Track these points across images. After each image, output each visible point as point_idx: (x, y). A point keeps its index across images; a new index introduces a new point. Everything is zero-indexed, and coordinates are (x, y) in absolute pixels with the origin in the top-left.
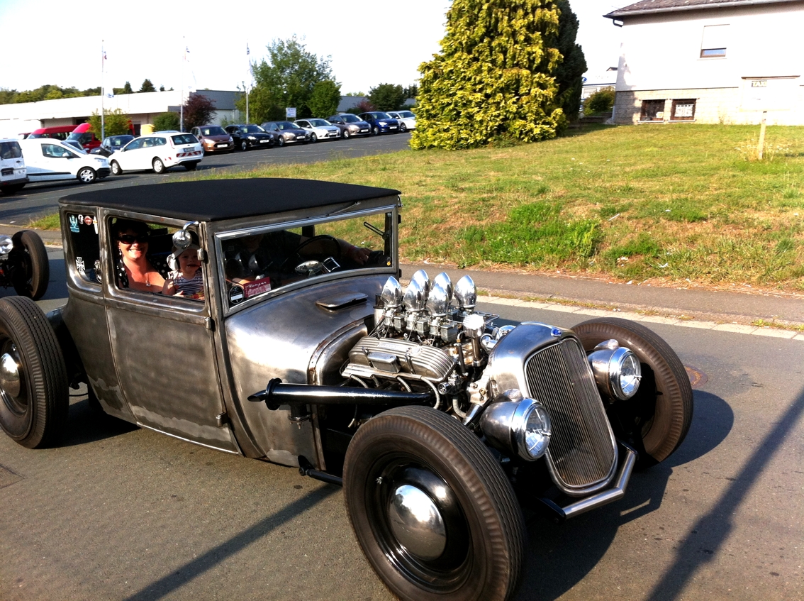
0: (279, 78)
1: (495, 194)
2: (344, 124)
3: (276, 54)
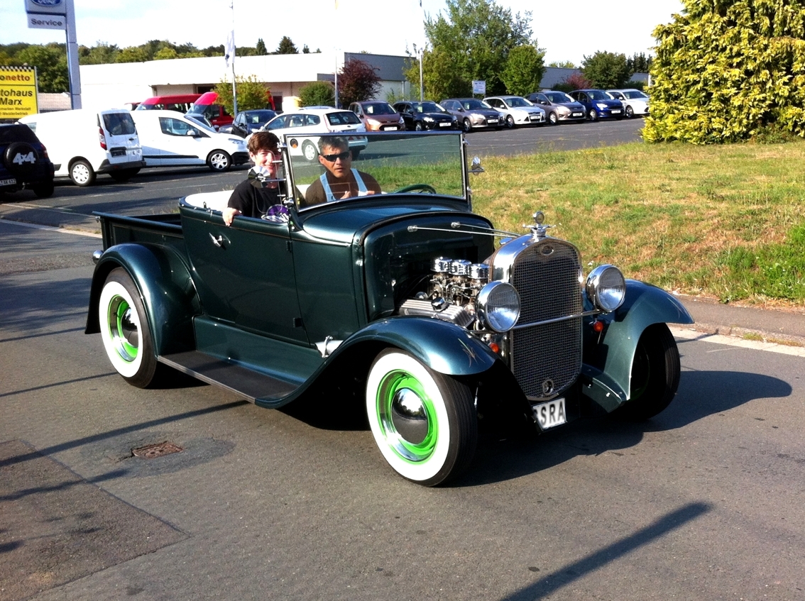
0: (462, 40)
2: (550, 104)
3: (457, 9)
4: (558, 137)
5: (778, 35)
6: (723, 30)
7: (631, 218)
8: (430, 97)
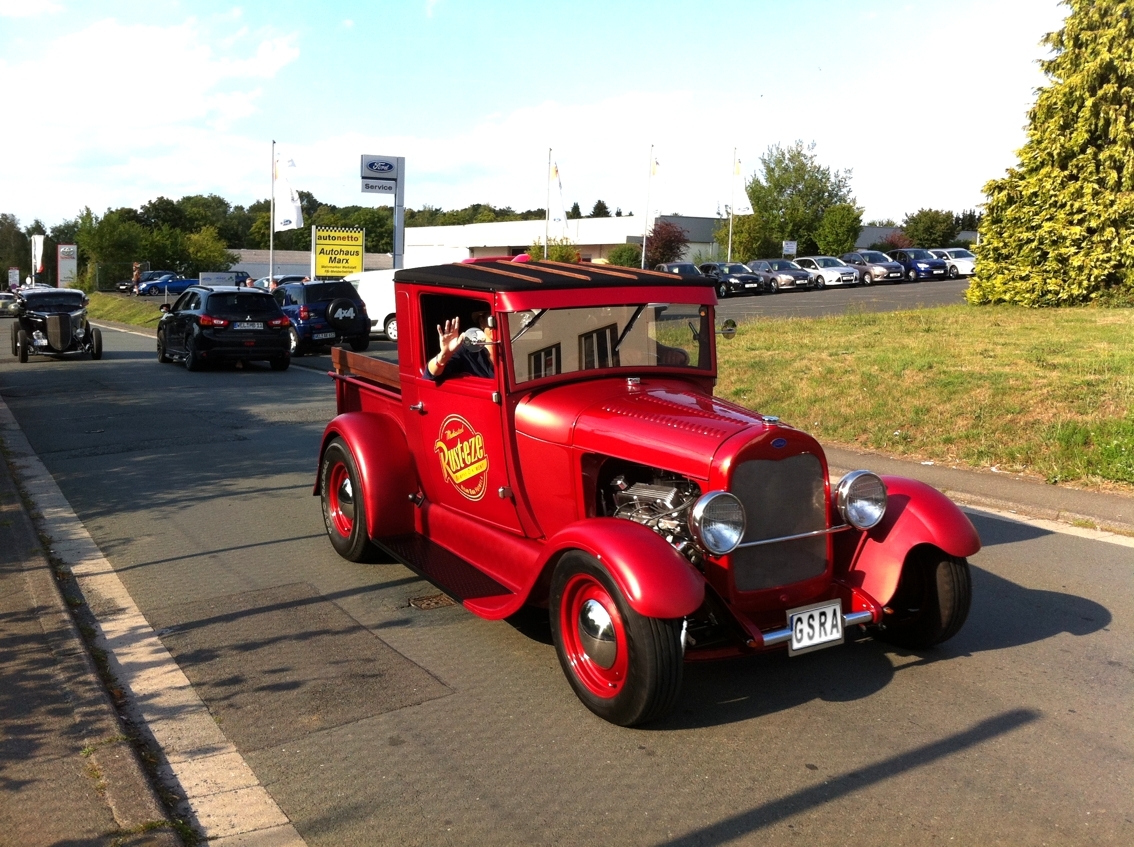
0: (775, 201)
1: (1107, 376)
2: (865, 264)
3: (773, 169)
4: (871, 298)
5: (1127, 190)
6: (1063, 185)
7: (946, 385)
8: (738, 259)
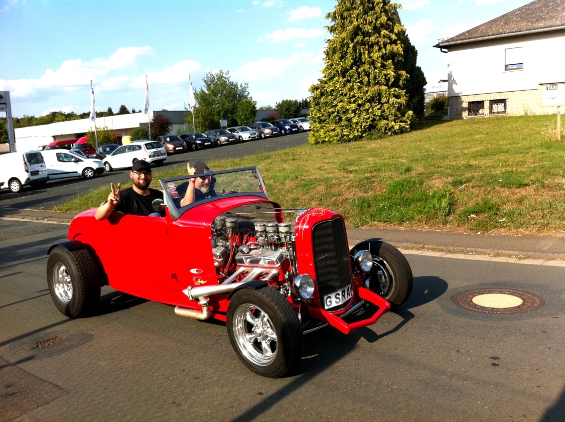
0: (214, 100)
1: (374, 174)
2: (260, 129)
4: (266, 145)
5: (373, 85)
6: (345, 85)
7: (305, 186)
8: (199, 131)
